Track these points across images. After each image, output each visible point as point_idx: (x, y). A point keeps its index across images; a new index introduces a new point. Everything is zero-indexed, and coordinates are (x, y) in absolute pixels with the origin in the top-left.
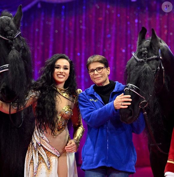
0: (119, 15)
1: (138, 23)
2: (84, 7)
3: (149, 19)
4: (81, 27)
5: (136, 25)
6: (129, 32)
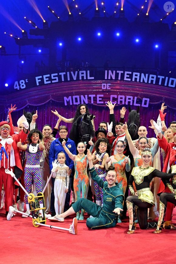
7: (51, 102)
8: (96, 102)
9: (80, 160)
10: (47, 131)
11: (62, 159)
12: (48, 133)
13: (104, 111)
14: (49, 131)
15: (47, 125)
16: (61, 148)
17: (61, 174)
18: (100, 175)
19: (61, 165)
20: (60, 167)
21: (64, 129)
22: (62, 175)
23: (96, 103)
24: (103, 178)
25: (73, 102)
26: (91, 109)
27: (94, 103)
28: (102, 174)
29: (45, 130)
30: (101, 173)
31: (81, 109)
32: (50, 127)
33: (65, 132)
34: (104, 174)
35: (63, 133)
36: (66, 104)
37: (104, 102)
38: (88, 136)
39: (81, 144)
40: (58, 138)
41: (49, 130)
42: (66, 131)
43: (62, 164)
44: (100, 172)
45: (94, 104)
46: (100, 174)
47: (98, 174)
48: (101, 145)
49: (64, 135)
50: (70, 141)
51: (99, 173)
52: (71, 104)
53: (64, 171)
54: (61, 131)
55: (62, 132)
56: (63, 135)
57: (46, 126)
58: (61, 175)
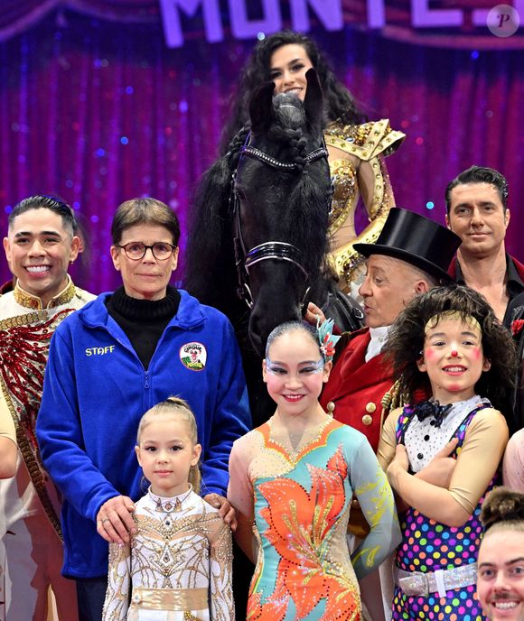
0: (129, 90)
1: (189, 112)
2: (24, 66)
3: (221, 101)
4: (16, 127)
5: (184, 119)
6: (161, 140)
7: (61, 21)
8: (402, 15)
9: (288, 467)
10: (37, 248)
11: (163, 455)
12: (46, 261)
13: (464, 82)
14: (54, 249)
15: (36, 205)
16: (132, 376)
17: (167, 574)
18: (439, 573)
19: (164, 501)
20: (159, 516)
21: (155, 222)
22: (180, 578)
23: (407, 23)
24: (463, 595)
25: (226, 22)
26: (369, 73)
27: (389, 22)
28: (451, 561)
29: (25, 239)
30: (444, 555)
31: (279, 73)
32: (59, 219)
33: (159, 247)
34: (465, 562)
35: (149, 255)
36: (174, 38)
37: (467, 12)
38: (278, 249)
39: (289, 343)
40: (103, 295)
41: (49, 238)
42: (168, 240)
43: (167, 490)
44: (437, 549)
45: (390, 32)
46: (437, 561)
47: (423, 562)
48: (437, 339)
49: (155, 270)
50: (195, 318)
51: (430, 555)
52: (215, 33)
53: (188, 543)
54: (129, 237)
55: (136, 246)
56: (145, 269)
57: (32, 214)
58: (173, 578)
